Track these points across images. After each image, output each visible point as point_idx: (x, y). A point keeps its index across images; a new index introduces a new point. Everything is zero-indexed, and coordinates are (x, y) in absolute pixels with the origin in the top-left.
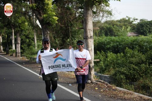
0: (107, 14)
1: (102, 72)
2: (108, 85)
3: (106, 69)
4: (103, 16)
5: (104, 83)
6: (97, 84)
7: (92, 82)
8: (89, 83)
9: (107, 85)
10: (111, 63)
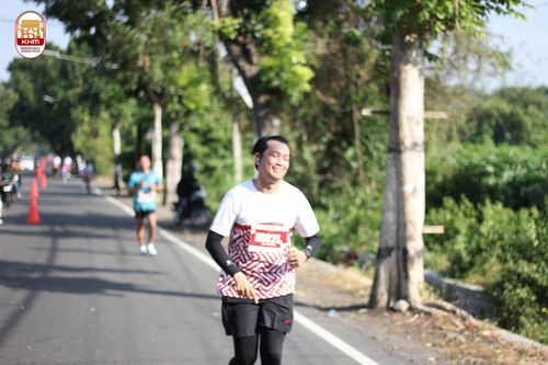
0: (492, 64)
1: (457, 274)
2: (467, 323)
3: (472, 264)
4: (478, 70)
5: (454, 312)
6: (428, 314)
7: (411, 309)
8: (400, 311)
9: (464, 319)
10: (493, 242)
